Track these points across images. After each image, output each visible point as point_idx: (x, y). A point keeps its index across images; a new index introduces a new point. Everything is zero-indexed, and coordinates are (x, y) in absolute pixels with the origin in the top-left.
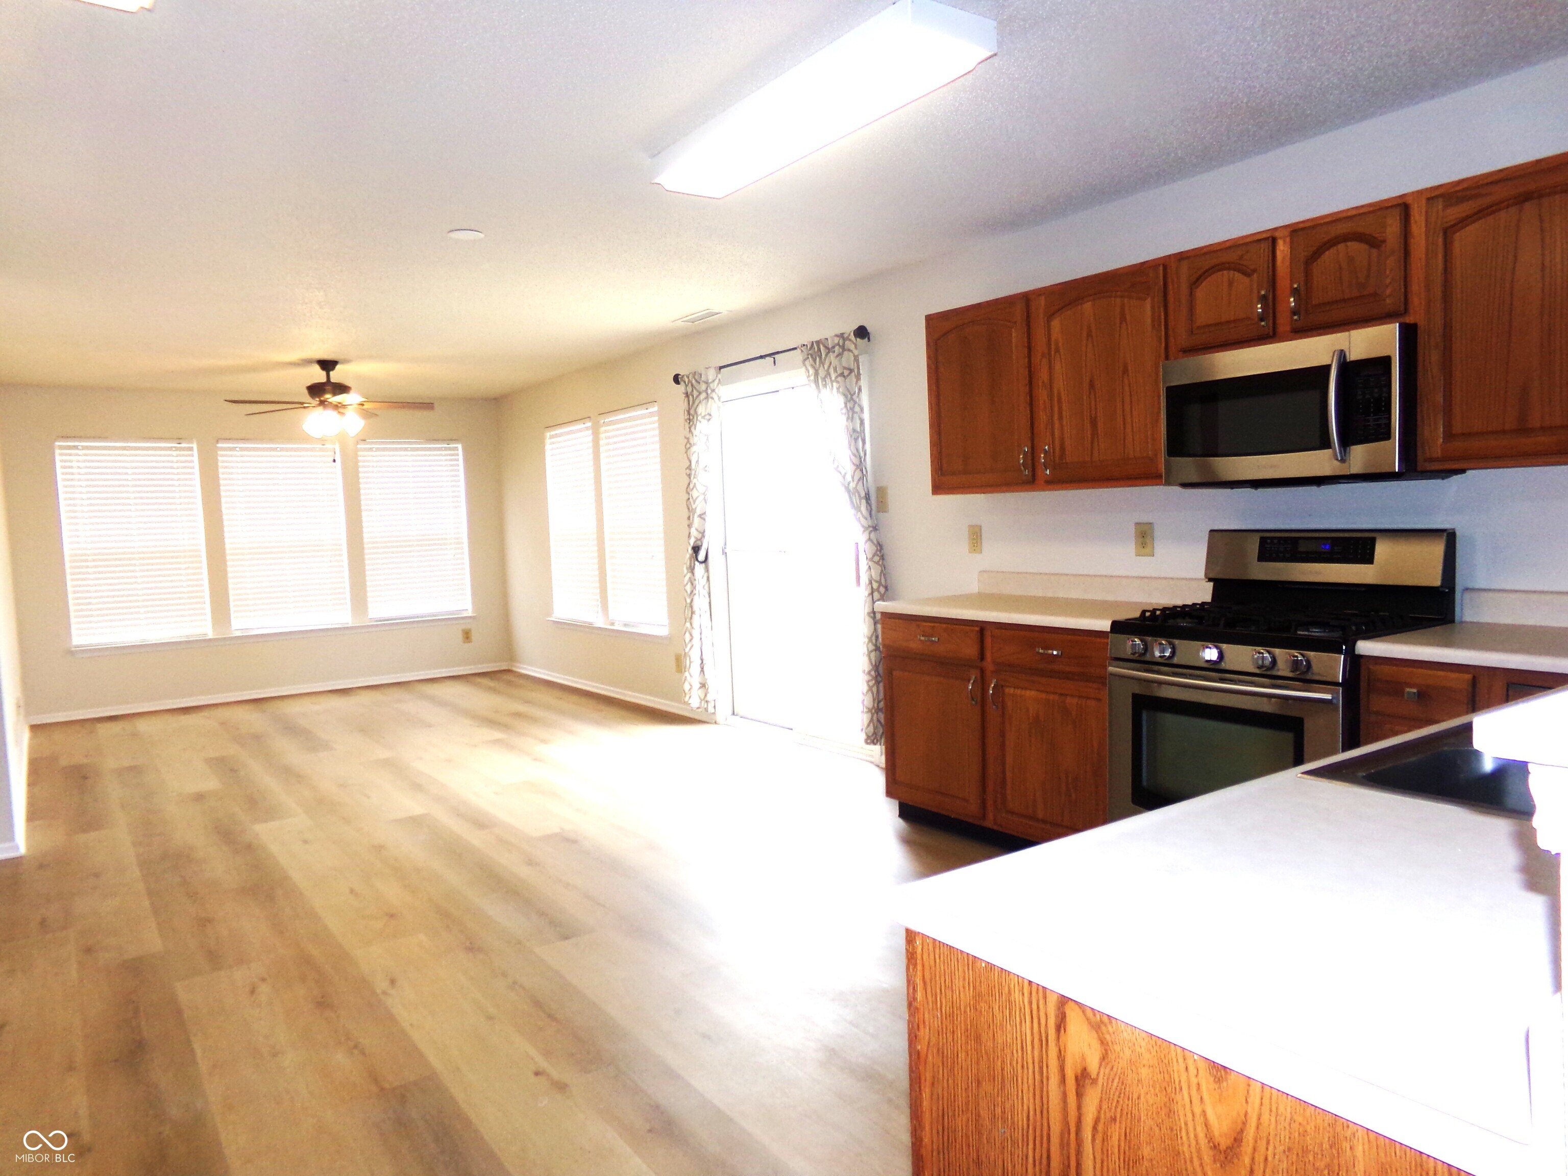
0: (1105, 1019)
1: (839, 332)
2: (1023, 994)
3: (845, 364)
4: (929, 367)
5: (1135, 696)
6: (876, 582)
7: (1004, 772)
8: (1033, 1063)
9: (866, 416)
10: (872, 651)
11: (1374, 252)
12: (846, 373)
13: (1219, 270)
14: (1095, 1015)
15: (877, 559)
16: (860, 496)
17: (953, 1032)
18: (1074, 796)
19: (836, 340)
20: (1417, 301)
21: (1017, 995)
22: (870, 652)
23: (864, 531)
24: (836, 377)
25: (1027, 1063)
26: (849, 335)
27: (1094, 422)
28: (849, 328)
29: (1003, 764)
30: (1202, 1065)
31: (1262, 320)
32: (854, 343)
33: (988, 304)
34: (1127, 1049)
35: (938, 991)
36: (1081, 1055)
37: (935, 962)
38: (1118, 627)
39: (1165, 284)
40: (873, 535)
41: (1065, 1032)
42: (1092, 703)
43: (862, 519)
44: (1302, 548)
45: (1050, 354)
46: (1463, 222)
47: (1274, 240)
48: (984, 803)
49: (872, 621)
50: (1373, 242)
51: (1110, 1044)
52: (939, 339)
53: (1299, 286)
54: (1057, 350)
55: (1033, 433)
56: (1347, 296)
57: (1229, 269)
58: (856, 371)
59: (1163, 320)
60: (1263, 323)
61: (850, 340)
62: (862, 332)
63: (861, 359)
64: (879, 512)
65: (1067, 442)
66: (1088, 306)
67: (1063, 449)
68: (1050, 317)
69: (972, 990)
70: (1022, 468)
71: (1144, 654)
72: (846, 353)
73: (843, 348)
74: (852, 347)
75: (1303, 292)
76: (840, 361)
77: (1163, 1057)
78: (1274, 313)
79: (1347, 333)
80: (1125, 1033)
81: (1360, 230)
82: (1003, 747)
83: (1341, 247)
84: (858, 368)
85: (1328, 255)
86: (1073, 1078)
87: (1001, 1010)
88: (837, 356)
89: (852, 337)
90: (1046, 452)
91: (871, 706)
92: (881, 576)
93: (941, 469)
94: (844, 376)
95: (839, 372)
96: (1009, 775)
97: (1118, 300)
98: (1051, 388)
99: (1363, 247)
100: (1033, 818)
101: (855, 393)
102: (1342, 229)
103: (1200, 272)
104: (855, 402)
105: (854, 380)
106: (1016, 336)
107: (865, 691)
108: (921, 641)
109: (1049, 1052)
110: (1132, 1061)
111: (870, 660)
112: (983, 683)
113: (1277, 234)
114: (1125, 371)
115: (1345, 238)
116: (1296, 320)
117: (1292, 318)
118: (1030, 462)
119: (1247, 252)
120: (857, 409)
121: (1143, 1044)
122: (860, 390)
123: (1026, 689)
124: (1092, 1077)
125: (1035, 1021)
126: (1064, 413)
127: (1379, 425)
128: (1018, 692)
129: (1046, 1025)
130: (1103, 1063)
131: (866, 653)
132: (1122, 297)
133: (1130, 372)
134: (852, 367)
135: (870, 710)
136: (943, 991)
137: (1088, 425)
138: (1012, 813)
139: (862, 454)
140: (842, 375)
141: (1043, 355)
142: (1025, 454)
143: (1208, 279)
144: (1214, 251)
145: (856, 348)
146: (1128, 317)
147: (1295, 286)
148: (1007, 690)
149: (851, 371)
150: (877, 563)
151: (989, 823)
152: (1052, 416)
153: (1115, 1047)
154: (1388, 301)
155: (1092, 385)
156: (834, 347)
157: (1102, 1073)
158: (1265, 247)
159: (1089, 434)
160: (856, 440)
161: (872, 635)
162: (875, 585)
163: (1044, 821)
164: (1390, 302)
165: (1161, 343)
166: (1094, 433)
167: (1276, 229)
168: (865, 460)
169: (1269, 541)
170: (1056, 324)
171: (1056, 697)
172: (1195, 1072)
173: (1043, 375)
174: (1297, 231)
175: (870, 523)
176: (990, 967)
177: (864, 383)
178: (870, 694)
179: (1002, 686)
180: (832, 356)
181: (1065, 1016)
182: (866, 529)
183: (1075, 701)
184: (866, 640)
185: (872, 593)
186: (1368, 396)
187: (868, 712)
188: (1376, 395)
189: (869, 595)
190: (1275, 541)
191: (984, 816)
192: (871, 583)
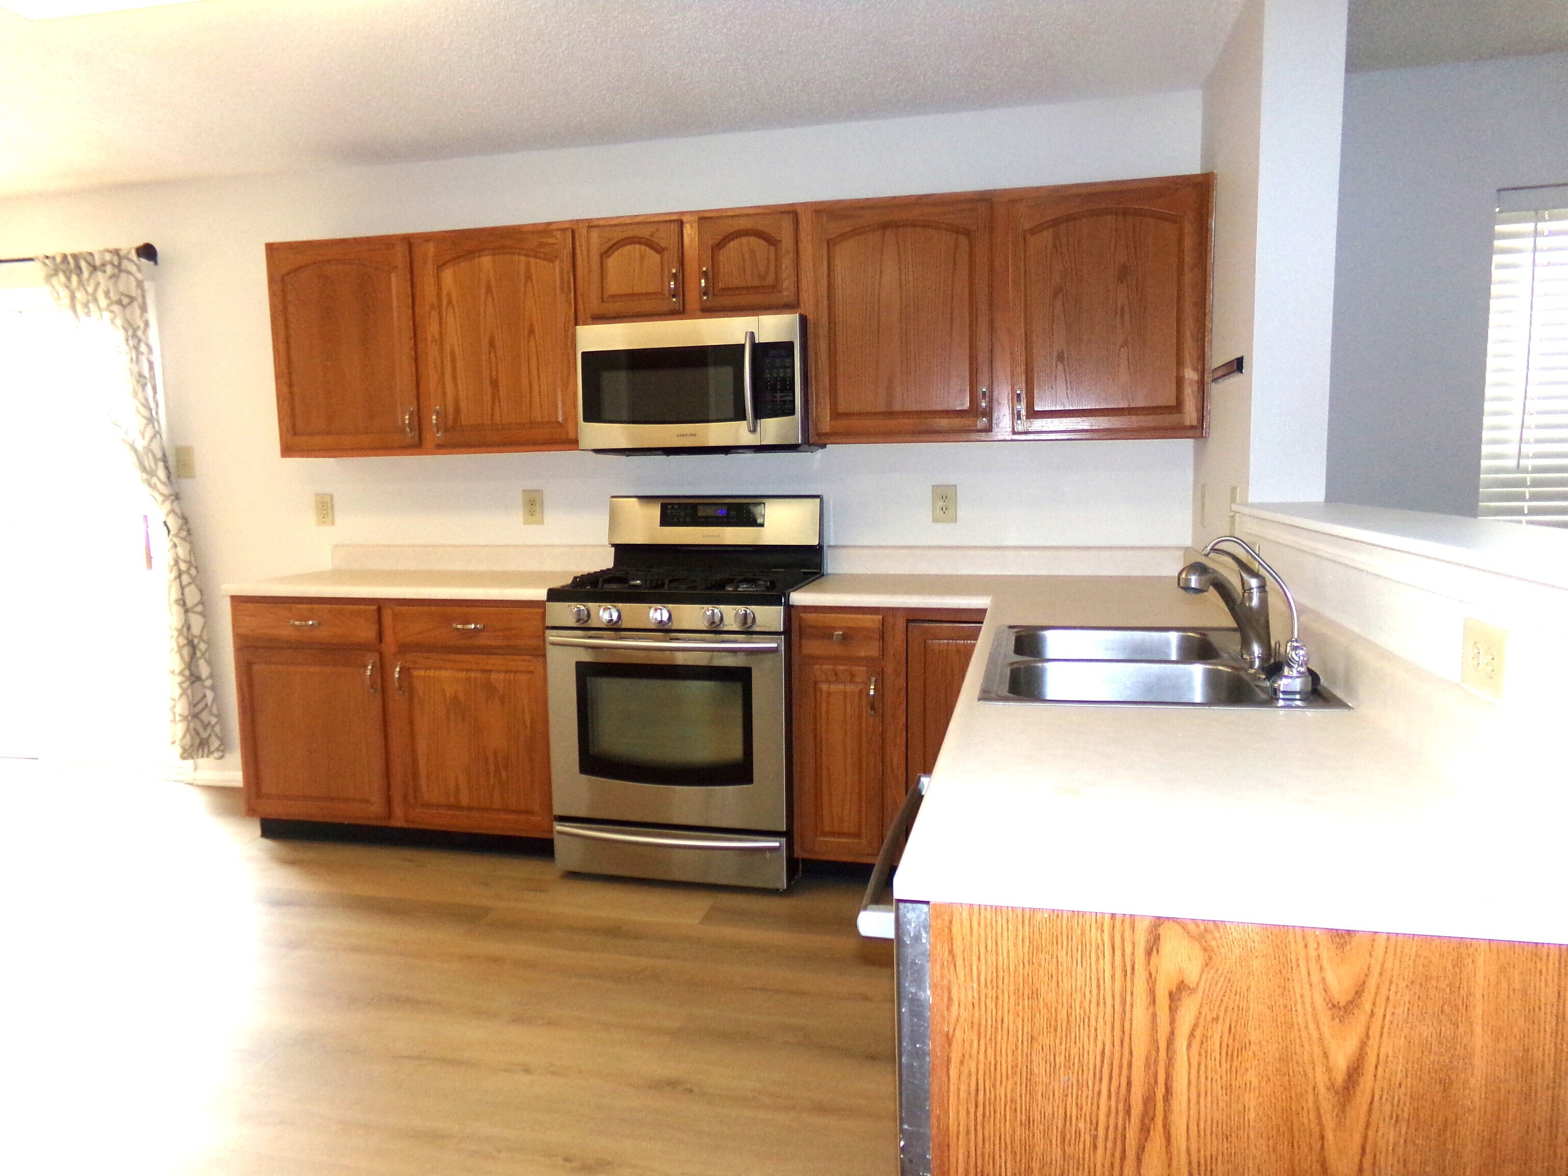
0: (1211, 926)
1: (111, 246)
2: (1103, 931)
3: (122, 288)
4: (273, 307)
5: (578, 664)
6: (185, 562)
7: (415, 761)
8: (1113, 997)
9: (156, 358)
10: (184, 646)
11: (772, 248)
12: (125, 301)
13: (631, 244)
14: (1198, 926)
15: (184, 534)
16: (154, 456)
17: (997, 998)
18: (504, 774)
19: (108, 257)
20: (807, 297)
21: (1094, 934)
22: (180, 649)
23: (163, 501)
24: (109, 305)
25: (1104, 999)
26: (129, 253)
27: (495, 383)
28: (129, 243)
29: (414, 751)
30: (1324, 939)
31: (674, 296)
32: (136, 264)
33: (356, 241)
34: (1237, 947)
35: (975, 959)
36: (1178, 970)
37: (971, 930)
38: (555, 595)
39: (574, 248)
40: (175, 504)
41: (1158, 952)
42: (523, 678)
43: (161, 487)
44: (702, 512)
45: (440, 306)
46: (843, 237)
47: (681, 224)
48: (389, 801)
49: (182, 610)
50: (772, 241)
51: (1216, 949)
52: (288, 274)
53: (707, 269)
54: (450, 303)
55: (418, 392)
56: (750, 284)
57: (640, 243)
58: (140, 299)
59: (572, 286)
60: (674, 300)
61: (130, 260)
62: (148, 252)
63: (147, 285)
64: (179, 476)
65: (463, 405)
66: (486, 261)
67: (457, 411)
68: (440, 267)
69: (1027, 944)
70: (408, 429)
71: (587, 621)
72: (123, 275)
73: (119, 267)
74: (133, 269)
75: (710, 274)
76: (116, 283)
77: (1279, 943)
78: (683, 292)
79: (755, 318)
80: (1235, 934)
81: (760, 228)
82: (412, 735)
83: (744, 240)
84: (144, 297)
85: (733, 244)
86: (1167, 995)
87: (1069, 954)
88: (110, 277)
89: (133, 255)
90: (437, 413)
91: (186, 713)
92: (190, 554)
93: (294, 426)
94: (122, 305)
95: (114, 297)
96: (422, 763)
97: (523, 258)
98: (442, 345)
99: (763, 243)
100: (457, 807)
101: (139, 328)
102: (743, 224)
103: (611, 243)
104: (139, 341)
105: (138, 312)
106: (397, 283)
107: (177, 696)
108: (296, 626)
109: (1136, 981)
110: (1243, 958)
111: (182, 657)
112: (382, 669)
113: (685, 219)
114: (531, 332)
115: (747, 233)
116: (705, 300)
117: (701, 298)
118: (416, 423)
119: (658, 230)
120: (143, 348)
121: (1257, 938)
122: (147, 324)
123: (440, 668)
124: (1191, 987)
125: (1118, 952)
126: (458, 372)
127: (785, 402)
128: (431, 673)
129: (1133, 954)
130: (1206, 970)
131: (176, 648)
132: (527, 255)
133: (537, 333)
134: (134, 294)
135: (184, 718)
136: (982, 957)
137: (488, 389)
138: (429, 805)
139: (153, 405)
140: (119, 302)
141: (432, 307)
142: (411, 414)
143: (620, 250)
144: (626, 224)
145: (139, 270)
146: (534, 277)
147: (704, 269)
148: (416, 673)
149: (132, 299)
150: (184, 539)
151: (398, 821)
152: (443, 374)
153: (1222, 950)
154: (785, 293)
155: (492, 344)
156: (104, 265)
157: (1204, 979)
158: (675, 227)
159: (488, 398)
160: (144, 386)
161: (183, 626)
162: (183, 566)
163: (470, 808)
164: (787, 294)
165: (570, 307)
166: (495, 396)
167: (682, 213)
168: (157, 413)
169: (670, 507)
170: (448, 275)
171: (479, 675)
172: (1316, 946)
173: (433, 328)
174: (705, 219)
175: (171, 492)
176: (1056, 914)
177: (152, 316)
178: (184, 698)
179: (409, 668)
180: (100, 276)
181: (1159, 939)
182: (166, 497)
183: (501, 676)
184: (175, 634)
185: (179, 576)
186: (775, 375)
187: (180, 721)
188: (782, 375)
189: (176, 578)
190: (676, 507)
191: (390, 816)
192: (176, 563)
